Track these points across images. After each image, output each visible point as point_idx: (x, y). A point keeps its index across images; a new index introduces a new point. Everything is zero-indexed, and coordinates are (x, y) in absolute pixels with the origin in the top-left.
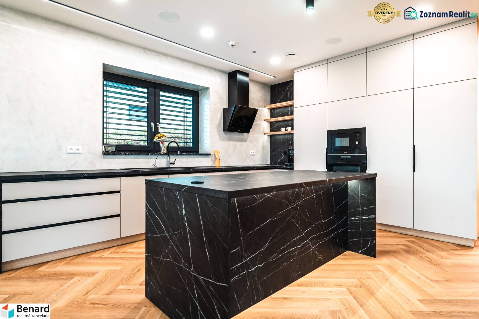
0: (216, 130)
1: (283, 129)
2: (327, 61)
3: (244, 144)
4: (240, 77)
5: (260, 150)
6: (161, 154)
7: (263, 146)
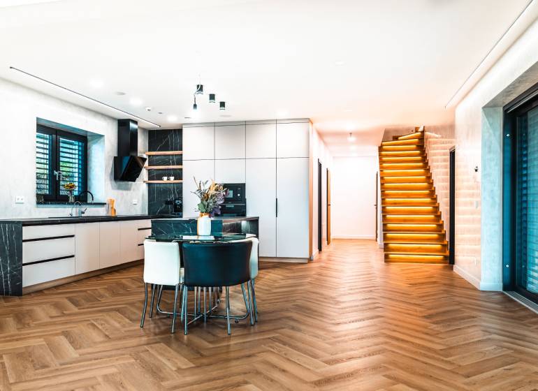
0: (109, 178)
1: (165, 178)
2: (215, 125)
3: (128, 192)
4: (132, 125)
5: (141, 199)
6: (69, 204)
7: (143, 195)
